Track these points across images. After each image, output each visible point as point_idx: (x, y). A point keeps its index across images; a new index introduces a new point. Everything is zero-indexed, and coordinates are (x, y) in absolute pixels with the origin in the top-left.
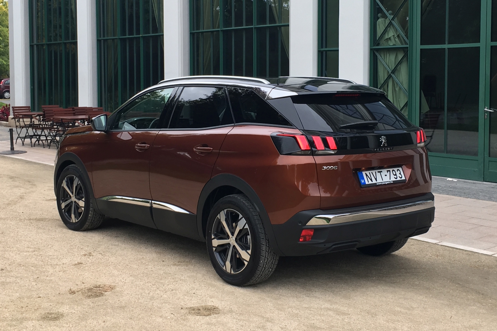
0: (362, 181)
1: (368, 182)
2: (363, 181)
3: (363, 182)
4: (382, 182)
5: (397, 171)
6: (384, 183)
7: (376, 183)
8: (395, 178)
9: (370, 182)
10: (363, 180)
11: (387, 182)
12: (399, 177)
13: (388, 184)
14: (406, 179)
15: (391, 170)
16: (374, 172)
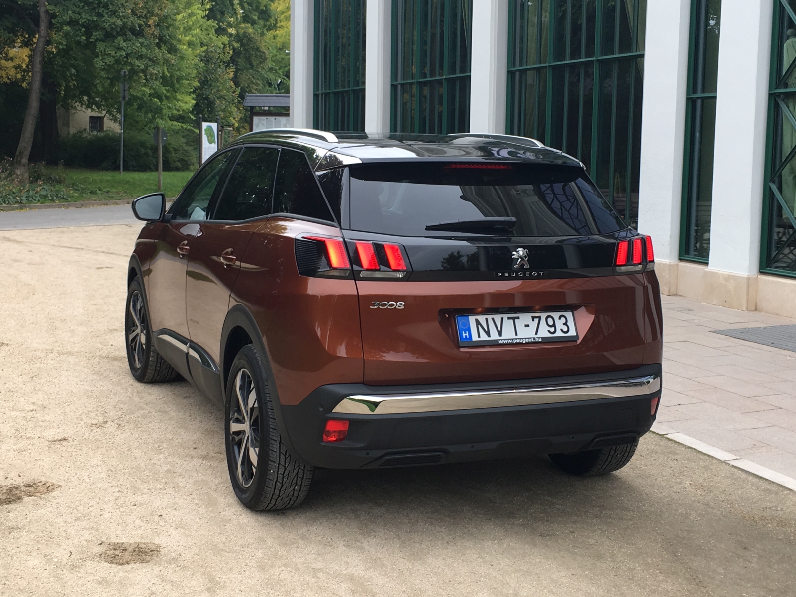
0: (464, 335)
1: (479, 336)
2: (467, 334)
3: (466, 336)
4: (513, 340)
5: (560, 319)
6: (518, 341)
7: (498, 340)
8: (549, 331)
9: (484, 337)
10: (465, 333)
11: (525, 339)
12: (562, 330)
13: (527, 343)
14: (577, 337)
15: (543, 316)
16: (498, 318)
